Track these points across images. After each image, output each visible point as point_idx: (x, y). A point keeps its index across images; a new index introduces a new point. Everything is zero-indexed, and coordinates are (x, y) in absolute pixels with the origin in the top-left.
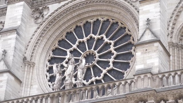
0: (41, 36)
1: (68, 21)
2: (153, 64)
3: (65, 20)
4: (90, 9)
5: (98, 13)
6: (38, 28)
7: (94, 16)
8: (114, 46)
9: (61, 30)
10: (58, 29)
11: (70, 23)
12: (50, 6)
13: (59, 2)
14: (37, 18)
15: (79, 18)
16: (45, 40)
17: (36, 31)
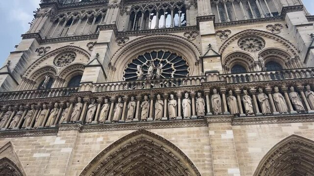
0: (122, 54)
1: (141, 48)
2: (218, 68)
3: (140, 47)
4: (158, 43)
5: (163, 47)
6: (121, 48)
7: (159, 48)
8: (175, 73)
9: (136, 53)
10: (133, 52)
11: (143, 50)
12: (130, 37)
13: (137, 36)
14: (120, 43)
15: (148, 48)
16: (124, 57)
17: (119, 50)
